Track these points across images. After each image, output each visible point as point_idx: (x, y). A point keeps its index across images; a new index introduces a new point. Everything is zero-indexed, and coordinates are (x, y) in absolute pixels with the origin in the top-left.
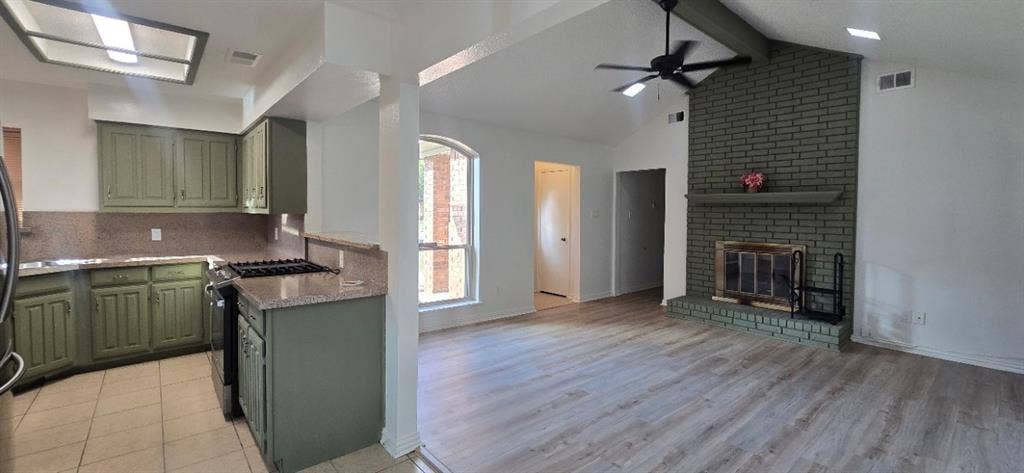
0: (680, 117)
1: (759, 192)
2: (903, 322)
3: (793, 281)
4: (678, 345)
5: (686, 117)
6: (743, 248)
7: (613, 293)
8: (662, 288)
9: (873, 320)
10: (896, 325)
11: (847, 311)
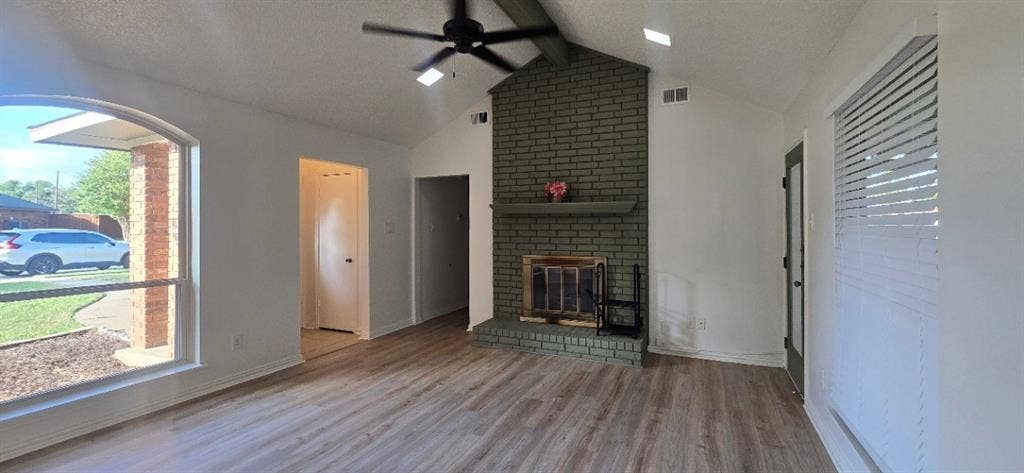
0: (483, 117)
1: (563, 201)
2: (688, 328)
3: (598, 296)
4: (485, 388)
5: (490, 118)
6: (548, 262)
7: (414, 320)
8: (467, 309)
9: (666, 329)
10: (683, 332)
11: (644, 323)
